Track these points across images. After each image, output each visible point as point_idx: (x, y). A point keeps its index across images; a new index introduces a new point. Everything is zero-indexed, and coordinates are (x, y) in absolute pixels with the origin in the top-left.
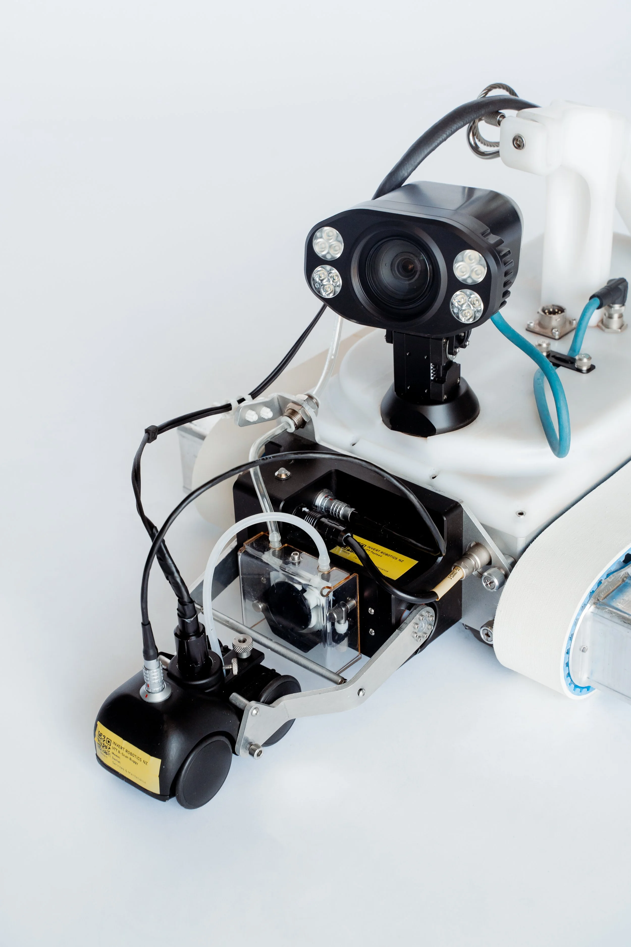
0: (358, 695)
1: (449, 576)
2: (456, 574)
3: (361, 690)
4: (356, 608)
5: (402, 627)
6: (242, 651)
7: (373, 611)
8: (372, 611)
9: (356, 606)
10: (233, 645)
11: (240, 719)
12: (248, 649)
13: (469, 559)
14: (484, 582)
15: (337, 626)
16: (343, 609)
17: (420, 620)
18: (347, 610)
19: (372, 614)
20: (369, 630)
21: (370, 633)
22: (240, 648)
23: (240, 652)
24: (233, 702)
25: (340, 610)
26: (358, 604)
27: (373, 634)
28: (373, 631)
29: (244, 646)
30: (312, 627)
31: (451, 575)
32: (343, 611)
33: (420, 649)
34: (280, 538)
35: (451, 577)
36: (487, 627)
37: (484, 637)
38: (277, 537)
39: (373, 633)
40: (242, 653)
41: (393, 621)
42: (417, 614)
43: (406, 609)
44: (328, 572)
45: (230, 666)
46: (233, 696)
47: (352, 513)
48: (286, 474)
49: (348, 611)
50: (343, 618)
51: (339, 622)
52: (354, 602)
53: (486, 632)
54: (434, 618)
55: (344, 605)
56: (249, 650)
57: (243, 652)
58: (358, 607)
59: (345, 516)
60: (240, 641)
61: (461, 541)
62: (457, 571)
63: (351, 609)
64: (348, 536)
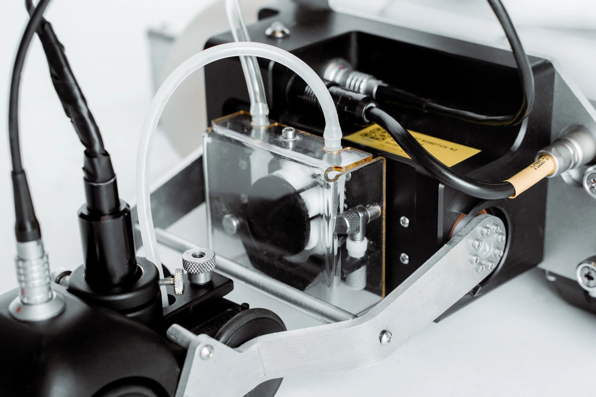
0: (380, 341)
1: (532, 165)
2: (543, 163)
3: (384, 332)
4: (381, 218)
5: (454, 241)
6: (197, 269)
7: (407, 221)
8: (405, 222)
9: (380, 214)
10: (183, 260)
11: (181, 364)
12: (206, 268)
13: (566, 146)
14: (588, 184)
15: (349, 244)
16: (361, 215)
17: (482, 234)
18: (366, 218)
19: (406, 226)
20: (400, 256)
21: (401, 260)
22: (194, 265)
23: (193, 271)
24: (172, 337)
25: (355, 215)
26: (384, 212)
27: (406, 262)
28: (407, 257)
29: (200, 261)
30: (311, 250)
31: (535, 165)
32: (359, 217)
33: (480, 288)
34: (267, 112)
35: (535, 167)
36: (588, 263)
37: (583, 280)
38: (263, 109)
39: (407, 259)
40: (196, 273)
41: (440, 233)
42: (479, 223)
43: (461, 211)
44: (339, 152)
45: (170, 280)
46: (173, 328)
47: (379, 87)
48: (283, 32)
49: (367, 221)
50: (359, 231)
51: (353, 239)
52: (378, 208)
53: (586, 271)
54: (504, 238)
55: (363, 210)
56: (208, 270)
57: (198, 271)
58: (384, 217)
59: (368, 92)
60: (194, 256)
61: (549, 125)
62: (545, 160)
63: (374, 219)
64: (371, 108)
